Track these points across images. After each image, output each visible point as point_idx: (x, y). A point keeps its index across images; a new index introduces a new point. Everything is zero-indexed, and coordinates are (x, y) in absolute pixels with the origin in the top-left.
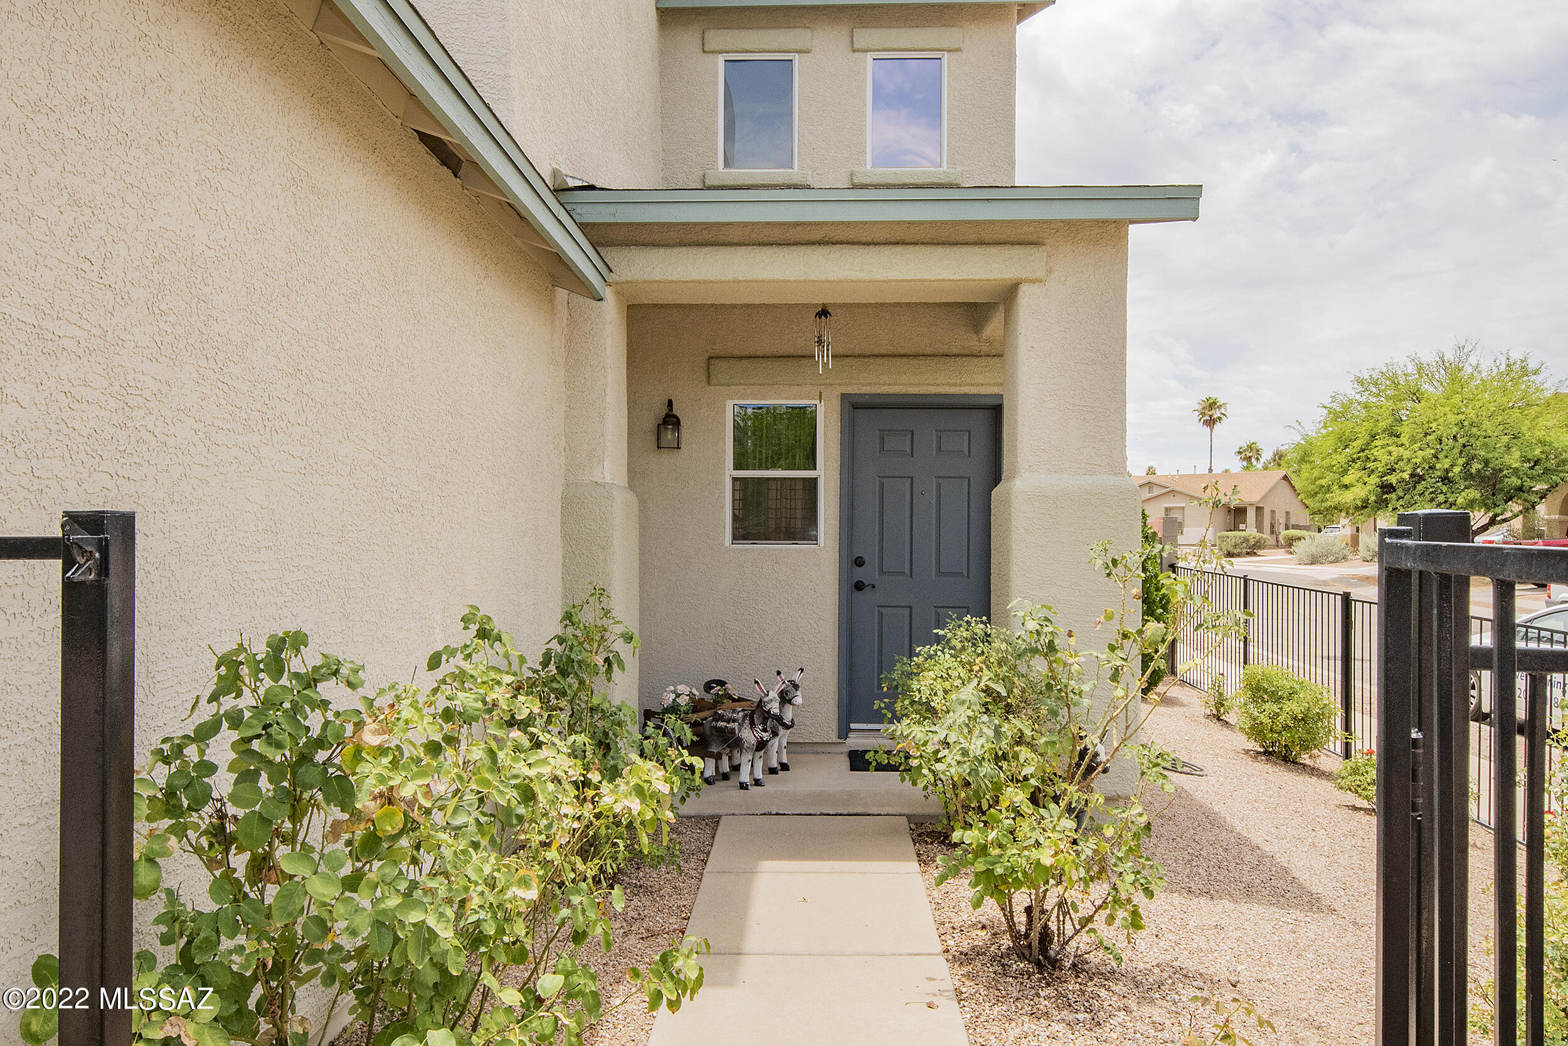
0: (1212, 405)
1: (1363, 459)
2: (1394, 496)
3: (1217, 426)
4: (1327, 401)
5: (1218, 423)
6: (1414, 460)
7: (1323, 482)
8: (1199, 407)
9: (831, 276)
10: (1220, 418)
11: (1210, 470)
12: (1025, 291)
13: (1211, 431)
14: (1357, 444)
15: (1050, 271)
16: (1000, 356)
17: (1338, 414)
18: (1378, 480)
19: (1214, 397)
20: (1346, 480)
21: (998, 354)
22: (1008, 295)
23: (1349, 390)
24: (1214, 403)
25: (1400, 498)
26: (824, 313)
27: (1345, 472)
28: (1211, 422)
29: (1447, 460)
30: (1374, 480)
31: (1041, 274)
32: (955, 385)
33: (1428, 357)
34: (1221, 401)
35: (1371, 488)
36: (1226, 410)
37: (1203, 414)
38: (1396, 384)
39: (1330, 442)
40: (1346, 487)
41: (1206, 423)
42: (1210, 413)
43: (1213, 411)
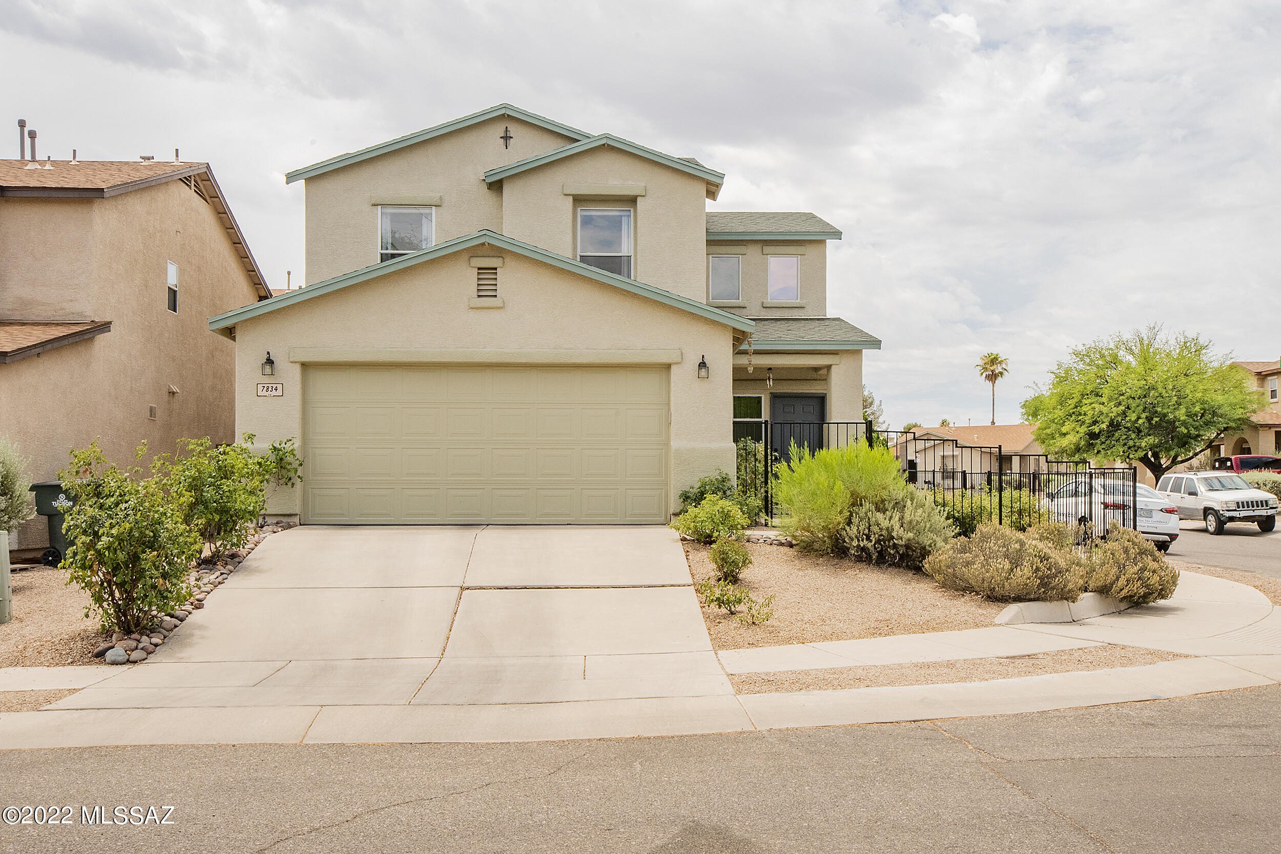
0: (994, 361)
1: (1075, 414)
2: (1098, 441)
3: (999, 380)
4: (1054, 368)
5: (1000, 378)
6: (1110, 415)
7: (1048, 431)
8: (981, 362)
9: (778, 363)
10: (1001, 373)
11: (993, 423)
12: (833, 367)
13: (993, 386)
14: (1072, 402)
15: (840, 362)
16: (826, 380)
17: (1062, 379)
18: (1086, 429)
19: (995, 353)
20: (1064, 430)
21: (825, 379)
22: (829, 367)
23: (1068, 360)
24: (996, 359)
25: (1103, 443)
26: (770, 369)
27: (1063, 424)
28: (993, 377)
29: (1134, 415)
30: (1083, 430)
31: (837, 363)
32: (809, 390)
33: (1127, 336)
34: (1002, 357)
35: (1081, 435)
36: (1006, 364)
37: (985, 369)
38: (1102, 356)
39: (1054, 401)
40: (1065, 434)
41: (989, 378)
42: (992, 368)
43: (995, 366)
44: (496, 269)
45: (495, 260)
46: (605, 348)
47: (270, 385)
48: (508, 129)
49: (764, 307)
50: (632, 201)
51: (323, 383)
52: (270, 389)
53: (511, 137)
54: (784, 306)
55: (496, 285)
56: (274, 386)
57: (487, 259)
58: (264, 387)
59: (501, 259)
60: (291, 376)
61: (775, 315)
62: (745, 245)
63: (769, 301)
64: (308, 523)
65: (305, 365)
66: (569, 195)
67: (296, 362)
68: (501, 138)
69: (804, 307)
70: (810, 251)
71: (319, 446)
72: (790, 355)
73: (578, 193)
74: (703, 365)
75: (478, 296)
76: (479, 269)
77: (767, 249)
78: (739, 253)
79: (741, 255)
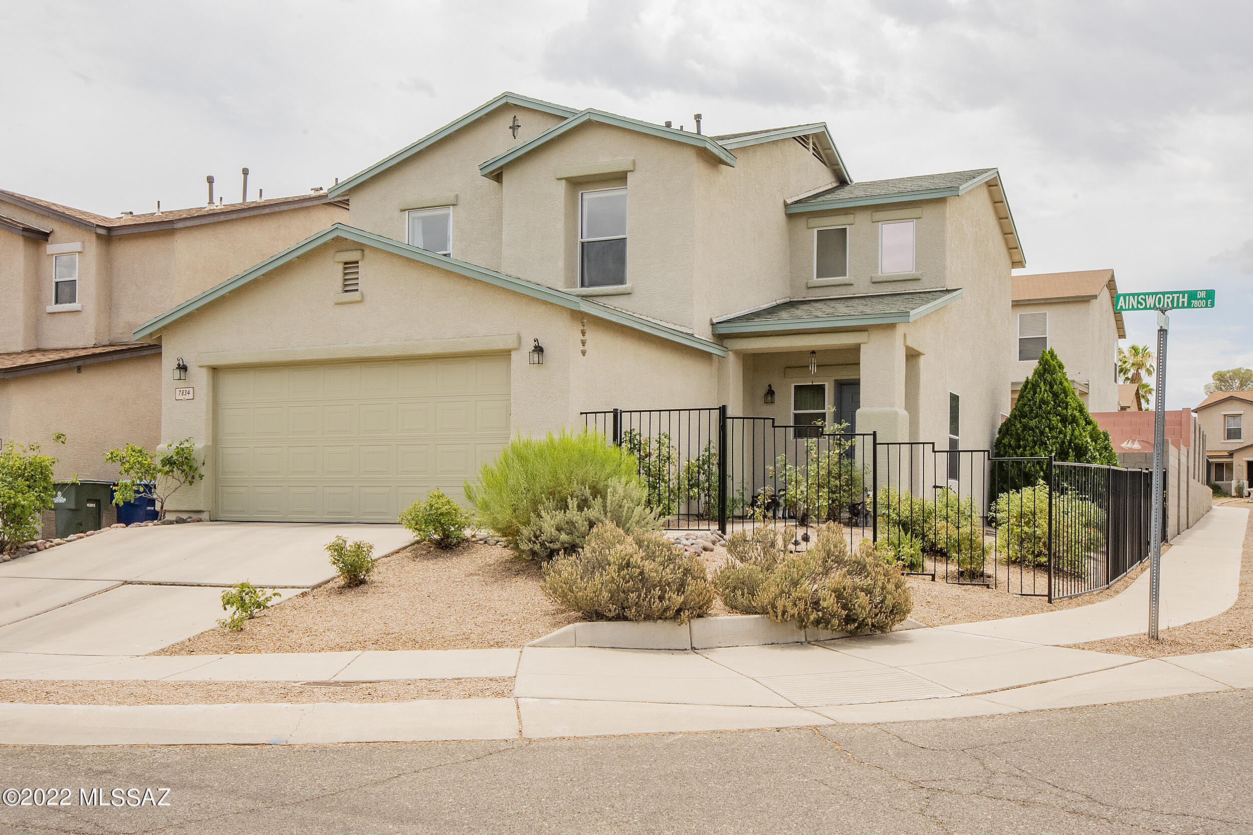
12: (862, 346)
15: (869, 340)
26: (813, 352)
31: (866, 341)
44: (357, 262)
45: (354, 253)
46: (450, 337)
47: (184, 389)
48: (517, 118)
49: (873, 283)
50: (620, 178)
51: (232, 386)
52: (184, 393)
53: (518, 126)
54: (896, 279)
55: (358, 278)
56: (188, 390)
57: (347, 253)
58: (180, 391)
59: (360, 251)
60: (200, 378)
61: (886, 290)
62: (852, 214)
63: (880, 275)
64: (218, 519)
65: (215, 370)
66: (563, 179)
67: (203, 367)
68: (510, 128)
69: (919, 279)
70: (928, 213)
71: (229, 446)
72: (812, 335)
73: (570, 176)
74: (539, 350)
75: (345, 291)
76: (346, 263)
77: (879, 215)
78: (846, 223)
79: (849, 225)
